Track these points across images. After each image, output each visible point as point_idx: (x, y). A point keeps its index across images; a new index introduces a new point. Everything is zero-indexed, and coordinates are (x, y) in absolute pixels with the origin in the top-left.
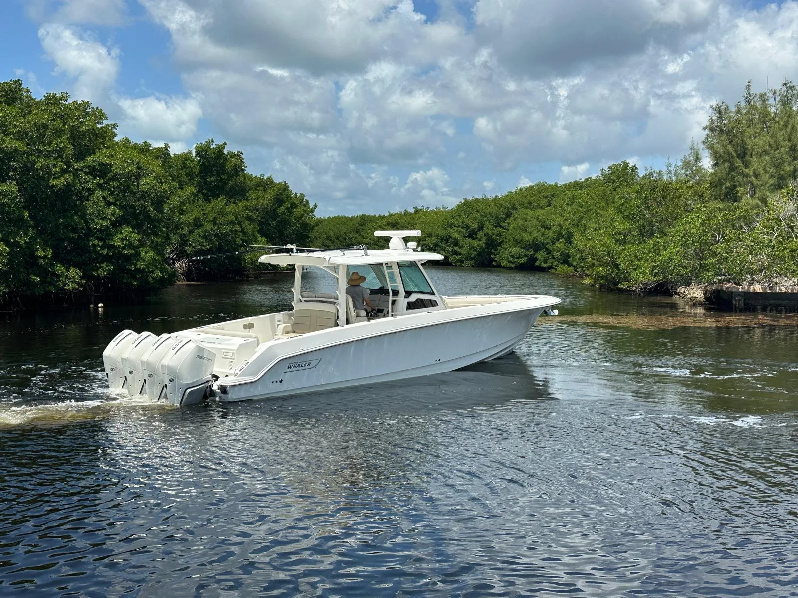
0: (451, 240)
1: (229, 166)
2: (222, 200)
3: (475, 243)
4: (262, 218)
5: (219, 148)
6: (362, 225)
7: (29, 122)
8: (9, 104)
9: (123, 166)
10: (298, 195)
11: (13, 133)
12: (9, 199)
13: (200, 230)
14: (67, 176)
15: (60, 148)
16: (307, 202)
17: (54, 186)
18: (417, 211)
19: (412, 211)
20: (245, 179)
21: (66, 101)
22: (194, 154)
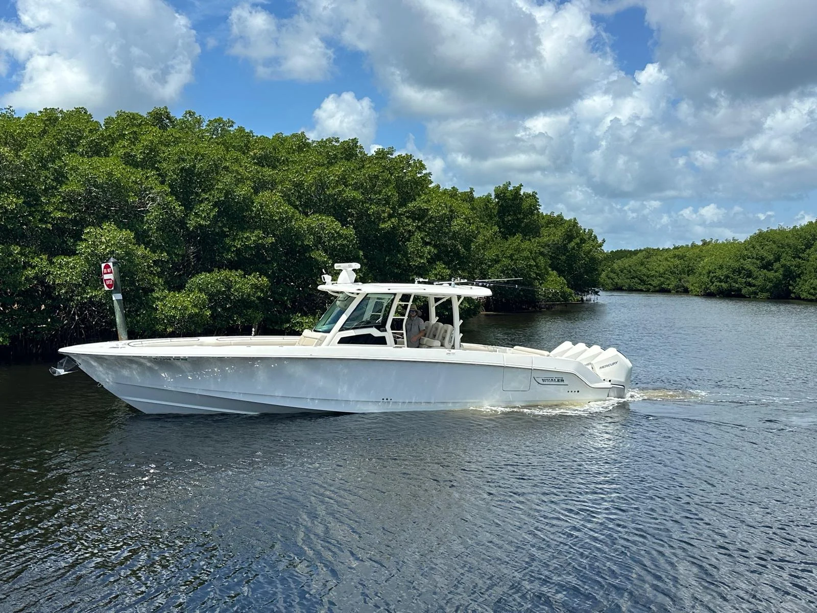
0: (743, 271)
1: (525, 205)
2: (519, 236)
3: (771, 275)
4: (552, 253)
5: (516, 190)
6: (647, 258)
7: (364, 175)
8: (348, 160)
9: (438, 210)
10: (587, 231)
11: (350, 185)
12: (347, 241)
13: (499, 265)
14: (393, 220)
15: (388, 196)
16: (596, 237)
17: (383, 229)
18: (705, 243)
19: (700, 243)
20: (538, 217)
21: (392, 155)
22: (493, 197)
